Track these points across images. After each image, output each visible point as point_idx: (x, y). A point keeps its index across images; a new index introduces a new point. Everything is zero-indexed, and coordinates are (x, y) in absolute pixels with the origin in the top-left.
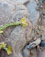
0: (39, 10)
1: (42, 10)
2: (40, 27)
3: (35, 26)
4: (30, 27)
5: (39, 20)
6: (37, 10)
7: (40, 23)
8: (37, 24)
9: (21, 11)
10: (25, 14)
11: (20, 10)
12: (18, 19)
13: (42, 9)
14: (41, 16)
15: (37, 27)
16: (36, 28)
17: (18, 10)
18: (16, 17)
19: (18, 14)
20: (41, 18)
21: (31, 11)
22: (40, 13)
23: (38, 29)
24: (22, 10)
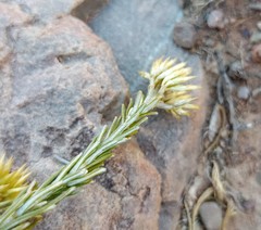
0: (196, 46)
1: (220, 47)
2: (224, 178)
3: (180, 178)
4: (141, 194)
5: (208, 122)
6: (187, 49)
7: (219, 150)
8: (194, 157)
10: (91, 91)
11: (48, 61)
12: (37, 139)
13: (220, 39)
14: (222, 91)
15: (198, 183)
16: (193, 191)
17: (32, 68)
18: (23, 125)
19: (40, 97)
20: (217, 107)
21: (138, 57)
22: (209, 73)
23: (207, 194)
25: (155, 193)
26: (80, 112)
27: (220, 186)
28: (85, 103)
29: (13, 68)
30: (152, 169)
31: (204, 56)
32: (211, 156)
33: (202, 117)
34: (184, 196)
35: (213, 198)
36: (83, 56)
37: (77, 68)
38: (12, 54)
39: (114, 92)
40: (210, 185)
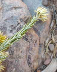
0: (48, 5)
1: (54, 5)
2: (55, 38)
3: (44, 38)
4: (34, 42)
5: (51, 24)
7: (53, 31)
8: (47, 33)
9: (14, 10)
10: (22, 16)
11: (11, 9)
12: (9, 28)
13: (54, 3)
14: (54, 16)
15: (48, 39)
16: (47, 41)
17: (7, 10)
18: (5, 25)
19: (10, 18)
20: (53, 20)
21: (33, 8)
22: (51, 12)
23: (51, 42)
24: (15, 8)
25: (38, 42)
26: (19, 22)
27: (54, 40)
28: (21, 19)
29: (3, 11)
30: (37, 36)
31: (50, 8)
32: (52, 32)
33: (49, 23)
34: (45, 42)
35: (52, 43)
36: (20, 8)
37: (19, 11)
38: (3, 7)
39: (28, 17)
40: (51, 40)
